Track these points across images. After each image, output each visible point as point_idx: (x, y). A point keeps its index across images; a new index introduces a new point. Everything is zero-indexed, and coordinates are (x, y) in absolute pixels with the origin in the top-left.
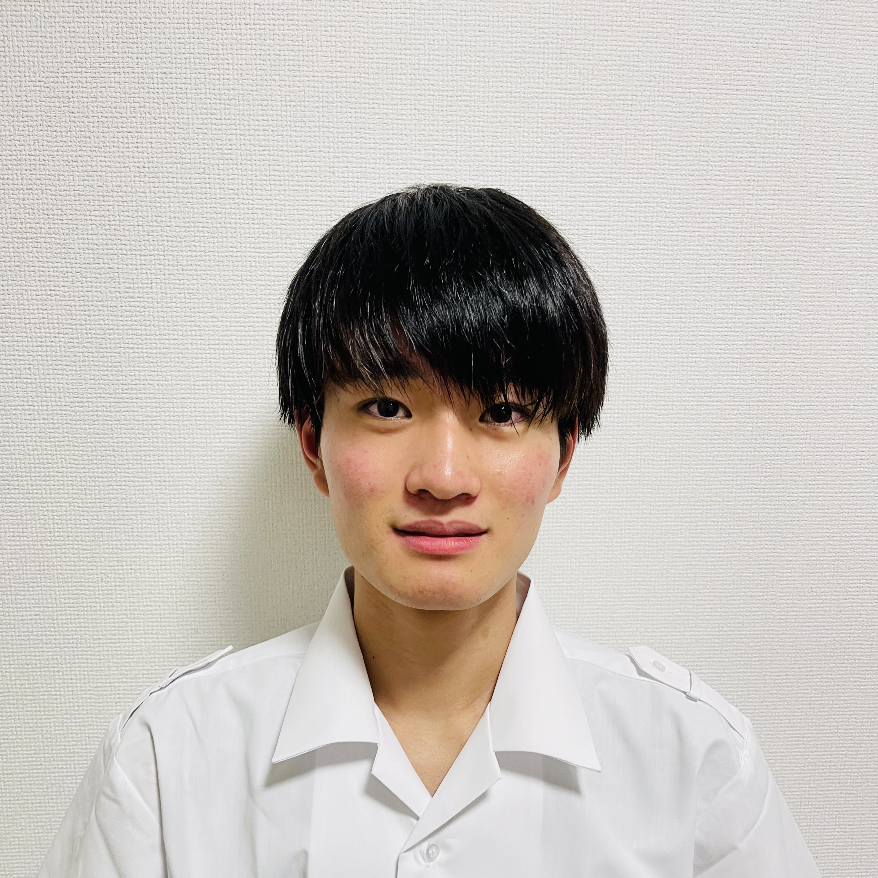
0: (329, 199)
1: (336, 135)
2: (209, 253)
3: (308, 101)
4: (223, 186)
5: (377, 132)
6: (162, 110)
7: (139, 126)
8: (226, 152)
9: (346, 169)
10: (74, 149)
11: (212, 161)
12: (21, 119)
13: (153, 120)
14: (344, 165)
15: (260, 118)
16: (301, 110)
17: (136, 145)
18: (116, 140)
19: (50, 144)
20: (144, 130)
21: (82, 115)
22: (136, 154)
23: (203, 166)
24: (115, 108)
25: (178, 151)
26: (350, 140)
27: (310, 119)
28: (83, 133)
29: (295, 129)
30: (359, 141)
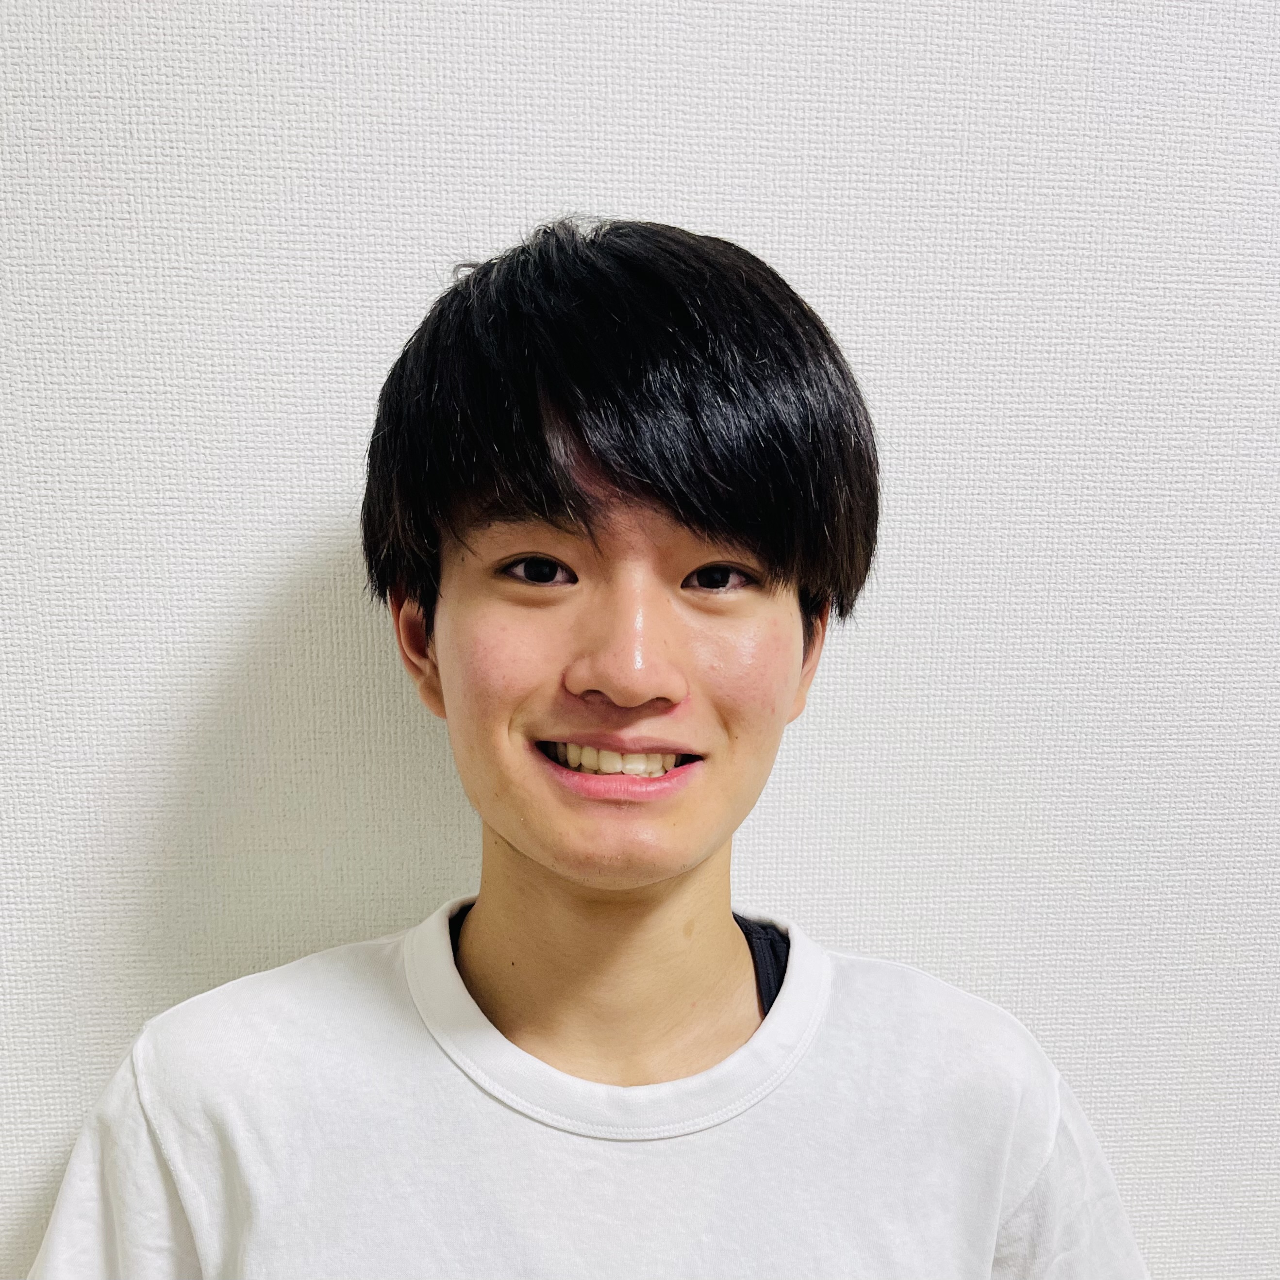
0: (1090, 208)
1: (1109, 112)
2: (906, 293)
3: (1074, 60)
4: (937, 187)
5: (1169, 109)
6: (859, 68)
7: (822, 91)
8: (946, 133)
9: (1119, 163)
10: (723, 126)
11: (925, 148)
12: (646, 75)
13: (845, 83)
14: (1117, 157)
15: (1002, 83)
16: (1062, 74)
17: (815, 122)
18: (787, 113)
19: (688, 117)
20: (829, 98)
21: (738, 71)
22: (814, 137)
23: (912, 156)
24: (790, 62)
25: (877, 132)
26: (1129, 119)
27: (1074, 87)
28: (738, 101)
29: (1051, 100)
30: (1141, 121)
